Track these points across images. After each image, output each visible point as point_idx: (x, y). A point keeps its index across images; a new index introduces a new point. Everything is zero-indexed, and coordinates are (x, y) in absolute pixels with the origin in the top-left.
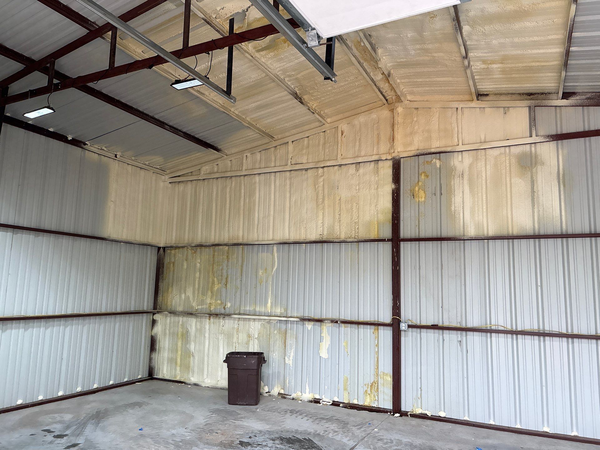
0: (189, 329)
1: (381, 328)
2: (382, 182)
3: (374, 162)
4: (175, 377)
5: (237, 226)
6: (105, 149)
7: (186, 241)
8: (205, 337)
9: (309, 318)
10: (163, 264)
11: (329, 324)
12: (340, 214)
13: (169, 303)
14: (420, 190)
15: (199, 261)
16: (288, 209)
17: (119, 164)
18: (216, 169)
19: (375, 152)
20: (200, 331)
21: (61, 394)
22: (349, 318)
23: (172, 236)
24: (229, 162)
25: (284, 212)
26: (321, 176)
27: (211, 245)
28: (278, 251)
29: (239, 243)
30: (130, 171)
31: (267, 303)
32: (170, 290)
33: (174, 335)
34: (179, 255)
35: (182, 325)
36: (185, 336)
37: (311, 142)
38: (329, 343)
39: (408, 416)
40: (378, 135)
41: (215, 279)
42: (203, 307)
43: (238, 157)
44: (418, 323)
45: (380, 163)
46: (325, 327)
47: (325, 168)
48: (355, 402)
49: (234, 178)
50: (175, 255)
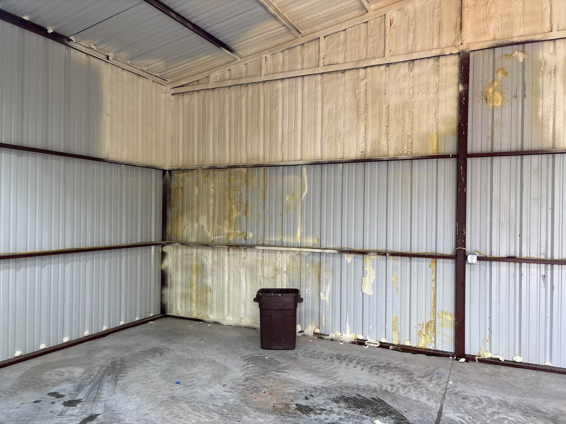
0: (205, 261)
1: (440, 261)
2: (444, 84)
3: (433, 58)
4: (191, 314)
5: (256, 144)
6: (94, 48)
7: (196, 163)
8: (223, 270)
9: (349, 249)
10: (170, 189)
11: (374, 257)
12: (388, 126)
13: (180, 233)
14: (496, 92)
15: (212, 185)
16: (320, 122)
17: (112, 68)
18: (227, 76)
19: (435, 47)
20: (218, 264)
21: (66, 340)
22: (399, 250)
23: (178, 158)
24: (244, 66)
25: (315, 125)
26: (363, 79)
27: (226, 167)
28: (308, 173)
29: (260, 165)
30: (126, 78)
31: (296, 233)
32: (180, 218)
33: (187, 268)
34: (189, 179)
35: (196, 258)
36: (201, 270)
37: (348, 36)
38: (374, 277)
39: (476, 361)
40: (440, 23)
41: (233, 206)
42: (220, 237)
43: (255, 59)
44: (488, 255)
45: (442, 60)
46: (368, 260)
47: (368, 69)
48: (408, 343)
49: (250, 86)
50: (183, 179)
